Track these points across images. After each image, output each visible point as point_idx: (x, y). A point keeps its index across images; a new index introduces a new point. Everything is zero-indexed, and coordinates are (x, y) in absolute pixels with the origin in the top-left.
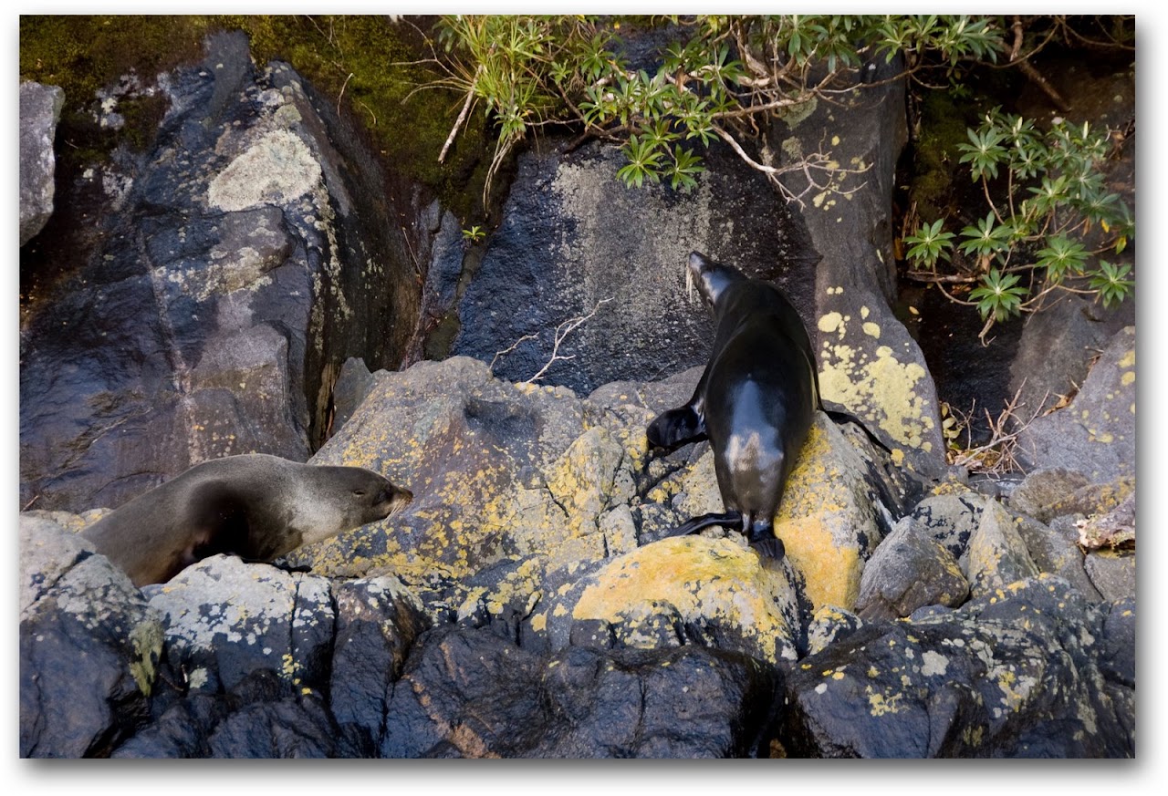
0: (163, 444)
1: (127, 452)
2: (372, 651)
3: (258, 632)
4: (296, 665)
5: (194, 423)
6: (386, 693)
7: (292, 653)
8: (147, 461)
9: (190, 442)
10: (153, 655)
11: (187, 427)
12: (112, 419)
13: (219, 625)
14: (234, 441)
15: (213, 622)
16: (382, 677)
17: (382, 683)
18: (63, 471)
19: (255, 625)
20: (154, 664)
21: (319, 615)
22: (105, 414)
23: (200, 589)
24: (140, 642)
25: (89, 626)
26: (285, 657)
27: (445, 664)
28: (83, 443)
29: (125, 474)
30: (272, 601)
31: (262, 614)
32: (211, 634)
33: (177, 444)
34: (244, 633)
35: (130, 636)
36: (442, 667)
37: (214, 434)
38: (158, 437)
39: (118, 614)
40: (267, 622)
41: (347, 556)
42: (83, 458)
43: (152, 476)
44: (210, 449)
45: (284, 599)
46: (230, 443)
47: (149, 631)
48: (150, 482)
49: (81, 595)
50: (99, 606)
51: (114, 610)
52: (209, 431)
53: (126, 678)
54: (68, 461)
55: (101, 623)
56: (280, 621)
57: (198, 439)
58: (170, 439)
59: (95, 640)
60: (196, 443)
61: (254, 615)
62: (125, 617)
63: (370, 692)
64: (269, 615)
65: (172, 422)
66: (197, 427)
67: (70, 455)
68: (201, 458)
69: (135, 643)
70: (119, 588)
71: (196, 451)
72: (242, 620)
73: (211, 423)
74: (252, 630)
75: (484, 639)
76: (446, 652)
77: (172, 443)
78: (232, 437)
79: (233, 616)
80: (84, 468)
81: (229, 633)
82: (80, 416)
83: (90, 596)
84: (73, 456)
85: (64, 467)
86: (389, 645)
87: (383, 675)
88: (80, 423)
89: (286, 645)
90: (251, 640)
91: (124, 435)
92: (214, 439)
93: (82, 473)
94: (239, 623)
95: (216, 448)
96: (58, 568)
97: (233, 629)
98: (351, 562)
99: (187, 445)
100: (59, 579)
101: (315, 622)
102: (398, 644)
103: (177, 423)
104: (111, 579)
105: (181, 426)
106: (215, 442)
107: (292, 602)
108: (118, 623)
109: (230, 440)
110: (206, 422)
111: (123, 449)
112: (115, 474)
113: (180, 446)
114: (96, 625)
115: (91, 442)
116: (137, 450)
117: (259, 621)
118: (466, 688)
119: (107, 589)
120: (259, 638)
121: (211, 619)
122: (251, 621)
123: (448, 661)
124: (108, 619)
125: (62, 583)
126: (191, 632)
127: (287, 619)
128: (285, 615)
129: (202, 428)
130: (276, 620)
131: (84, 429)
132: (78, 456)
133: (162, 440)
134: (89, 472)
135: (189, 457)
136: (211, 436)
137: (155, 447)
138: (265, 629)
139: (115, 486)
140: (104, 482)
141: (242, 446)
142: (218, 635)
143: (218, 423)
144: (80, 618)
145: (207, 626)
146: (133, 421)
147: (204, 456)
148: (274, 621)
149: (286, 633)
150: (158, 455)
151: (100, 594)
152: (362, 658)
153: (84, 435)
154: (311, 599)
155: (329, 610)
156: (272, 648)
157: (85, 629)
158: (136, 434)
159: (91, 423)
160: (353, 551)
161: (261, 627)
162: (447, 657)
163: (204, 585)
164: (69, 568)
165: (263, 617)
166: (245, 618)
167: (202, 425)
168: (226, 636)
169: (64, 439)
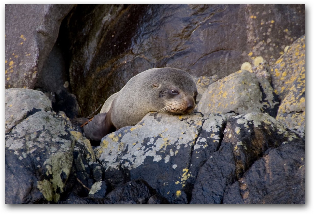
0: (231, 30)
1: (210, 38)
2: (224, 163)
3: (172, 154)
4: (189, 175)
5: (251, 14)
6: (224, 191)
7: (189, 167)
8: (222, 41)
9: (247, 27)
10: (63, 175)
11: (246, 17)
12: (204, 16)
13: (150, 151)
14: (274, 24)
15: (148, 149)
16: (224, 180)
17: (223, 185)
18: (175, 53)
19: (171, 150)
20: (64, 180)
21: (210, 141)
22: (200, 13)
23: (148, 127)
24: (52, 167)
25: (21, 158)
26: (184, 170)
27: (265, 170)
28: (186, 34)
29: (209, 52)
30: (185, 133)
31: (177, 142)
32: (144, 157)
33: (239, 29)
34: (163, 155)
35: (45, 163)
36: (262, 172)
37: (262, 20)
38: (228, 25)
39: (42, 149)
40: (178, 147)
41: (297, 98)
42: (186, 43)
43: (224, 52)
44: (259, 31)
45: (192, 131)
46: (271, 26)
47: (60, 159)
48: (222, 56)
49: (22, 138)
50: (30, 144)
51: (40, 146)
52: (258, 19)
53: (35, 191)
54: (178, 46)
55: (29, 155)
56: (186, 146)
57: (253, 24)
58: (235, 27)
59: (21, 167)
60: (251, 28)
61: (172, 143)
62: (46, 150)
63: (214, 191)
64: (181, 142)
65: (237, 15)
66: (252, 17)
67: (179, 42)
68: (254, 37)
69: (48, 167)
70: (48, 132)
71: (251, 33)
72: (164, 147)
73: (261, 13)
74: (168, 153)
75: (293, 151)
76: (267, 161)
77: (237, 29)
78: (272, 22)
79: (159, 145)
80: (186, 50)
81: (155, 156)
82: (185, 16)
83: (27, 138)
84: (181, 43)
85: (175, 50)
86: (235, 159)
87: (225, 179)
88: (185, 20)
89: (187, 161)
90: (167, 160)
91: (209, 26)
92: (262, 24)
93: (185, 53)
94: (162, 149)
95: (262, 29)
96: (14, 121)
97: (158, 153)
98: (299, 102)
99: (245, 29)
100: (12, 128)
101: (206, 146)
102: (243, 158)
103: (240, 15)
104: (44, 126)
105: (243, 17)
106: (262, 26)
107: (197, 133)
108: (40, 155)
109: (271, 24)
110: (257, 13)
111: (208, 36)
112: (203, 52)
113: (242, 31)
114: (25, 157)
115: (191, 32)
116: (216, 35)
117: (173, 147)
118: (269, 185)
119: (39, 132)
120: (172, 158)
121: (147, 147)
122: (169, 147)
123: (267, 167)
124: (34, 152)
125: (13, 131)
126: (133, 156)
127: (191, 144)
128: (190, 142)
129: (255, 17)
130: (184, 145)
131: (187, 24)
132: (184, 42)
133: (231, 28)
134: (188, 52)
135: (246, 37)
136: (260, 22)
137: (226, 32)
138: (177, 152)
139: (203, 60)
140: (197, 58)
141: (278, 27)
142: (149, 158)
143: (264, 13)
144: (16, 153)
145: (143, 152)
146: (215, 17)
147: (255, 36)
148: (183, 146)
149: (188, 154)
150: (228, 38)
151: (33, 136)
152: (216, 168)
153: (187, 28)
154: (208, 130)
155: (216, 137)
156: (178, 165)
157: (18, 159)
158: (216, 25)
159: (191, 20)
160: (301, 94)
161: (174, 151)
162: (267, 165)
163: (151, 125)
164: (21, 120)
165: (177, 144)
166: (166, 145)
167: (255, 15)
168: (153, 158)
169: (175, 32)
